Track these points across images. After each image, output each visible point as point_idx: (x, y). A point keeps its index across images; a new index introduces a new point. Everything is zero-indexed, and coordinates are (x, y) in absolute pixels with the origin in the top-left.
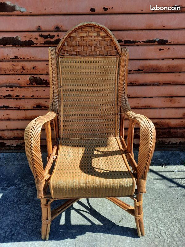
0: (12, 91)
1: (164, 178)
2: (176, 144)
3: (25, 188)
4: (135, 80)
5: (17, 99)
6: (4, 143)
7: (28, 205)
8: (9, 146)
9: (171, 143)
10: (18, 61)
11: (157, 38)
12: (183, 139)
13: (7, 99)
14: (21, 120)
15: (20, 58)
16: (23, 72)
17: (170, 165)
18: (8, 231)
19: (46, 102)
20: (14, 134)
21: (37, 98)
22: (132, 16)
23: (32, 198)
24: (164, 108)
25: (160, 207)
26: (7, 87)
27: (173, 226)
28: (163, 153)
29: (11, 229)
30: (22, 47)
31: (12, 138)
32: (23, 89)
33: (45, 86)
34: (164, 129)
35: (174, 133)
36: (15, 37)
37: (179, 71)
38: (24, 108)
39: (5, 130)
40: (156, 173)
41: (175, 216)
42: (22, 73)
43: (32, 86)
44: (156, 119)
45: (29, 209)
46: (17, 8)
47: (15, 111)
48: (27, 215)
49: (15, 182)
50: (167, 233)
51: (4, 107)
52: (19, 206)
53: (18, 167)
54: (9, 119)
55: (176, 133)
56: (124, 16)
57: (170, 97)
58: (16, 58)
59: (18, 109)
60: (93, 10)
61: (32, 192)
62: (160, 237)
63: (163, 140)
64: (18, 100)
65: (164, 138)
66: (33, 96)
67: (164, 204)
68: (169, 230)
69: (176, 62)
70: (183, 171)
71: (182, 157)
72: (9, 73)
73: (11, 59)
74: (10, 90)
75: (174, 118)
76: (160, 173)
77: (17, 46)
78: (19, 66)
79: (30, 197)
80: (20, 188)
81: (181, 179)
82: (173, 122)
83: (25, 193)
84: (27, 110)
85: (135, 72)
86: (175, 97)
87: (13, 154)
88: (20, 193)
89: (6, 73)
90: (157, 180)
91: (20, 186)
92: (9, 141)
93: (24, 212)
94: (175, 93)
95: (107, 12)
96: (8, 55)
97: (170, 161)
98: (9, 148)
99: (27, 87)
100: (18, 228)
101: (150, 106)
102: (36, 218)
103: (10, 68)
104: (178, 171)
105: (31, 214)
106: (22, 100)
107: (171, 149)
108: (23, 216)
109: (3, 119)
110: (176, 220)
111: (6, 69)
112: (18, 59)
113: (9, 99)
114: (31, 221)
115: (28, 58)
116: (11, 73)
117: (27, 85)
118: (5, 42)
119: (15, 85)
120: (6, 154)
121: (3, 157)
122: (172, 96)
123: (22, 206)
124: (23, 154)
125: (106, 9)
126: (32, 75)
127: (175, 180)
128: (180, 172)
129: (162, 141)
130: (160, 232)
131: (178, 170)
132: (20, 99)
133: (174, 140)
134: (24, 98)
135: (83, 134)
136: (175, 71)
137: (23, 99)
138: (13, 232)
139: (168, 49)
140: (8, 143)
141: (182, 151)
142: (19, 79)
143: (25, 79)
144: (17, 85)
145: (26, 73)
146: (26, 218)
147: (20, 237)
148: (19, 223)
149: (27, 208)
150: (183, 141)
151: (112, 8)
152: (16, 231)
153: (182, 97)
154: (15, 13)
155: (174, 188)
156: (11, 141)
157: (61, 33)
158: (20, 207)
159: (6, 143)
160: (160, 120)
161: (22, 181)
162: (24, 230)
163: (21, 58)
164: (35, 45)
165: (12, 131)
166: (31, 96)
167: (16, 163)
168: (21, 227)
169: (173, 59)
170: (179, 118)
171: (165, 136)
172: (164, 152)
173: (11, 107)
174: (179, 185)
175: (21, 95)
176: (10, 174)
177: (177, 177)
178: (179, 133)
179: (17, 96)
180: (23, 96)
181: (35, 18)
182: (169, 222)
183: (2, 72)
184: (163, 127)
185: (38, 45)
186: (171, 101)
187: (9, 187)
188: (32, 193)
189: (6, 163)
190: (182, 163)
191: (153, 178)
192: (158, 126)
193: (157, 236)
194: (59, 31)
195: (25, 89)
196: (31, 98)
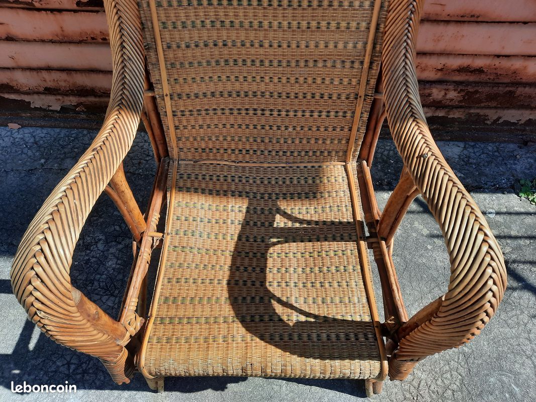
2: (515, 124)
3: (101, 246)
6: (23, 101)
7: (112, 295)
8: (41, 109)
9: (501, 121)
14: (52, 42)
17: (480, 192)
18: (72, 361)
20: (45, 81)
27: (451, 370)
28: (471, 150)
31: (41, 89)
34: (498, 84)
35: (522, 98)
38: (49, 6)
47: (20, 12)
50: (432, 388)
54: (11, 39)
55: (529, 97)
59: (30, 7)
61: (118, 259)
62: (415, 398)
63: (482, 114)
65: (489, 108)
68: (439, 382)
70: (510, 214)
71: (518, 167)
79: (115, 274)
83: (101, 261)
84: (60, 11)
87: (59, 134)
88: (89, 259)
90: (436, 240)
92: (36, 97)
97: (483, 178)
98: (43, 114)
101: (478, 17)
104: (497, 213)
120: (39, 131)
121: (32, 140)
123: (99, 297)
128: (502, 216)
129: (478, 115)
130: (416, 385)
131: (499, 211)
133: (512, 115)
135: (244, 152)
138: (84, 366)
140: (37, 102)
141: (523, 144)
147: (102, 378)
149: (110, 303)
152: (92, 362)
156: (42, 97)
159: (29, 103)
160: (497, 62)
165: (35, 73)
171: (494, 104)
172: (473, 147)
182: (442, 362)
184: (496, 81)
188: (119, 262)
189: (43, 161)
190: (515, 188)
191: (426, 232)
192: (483, 76)
193: (408, 396)
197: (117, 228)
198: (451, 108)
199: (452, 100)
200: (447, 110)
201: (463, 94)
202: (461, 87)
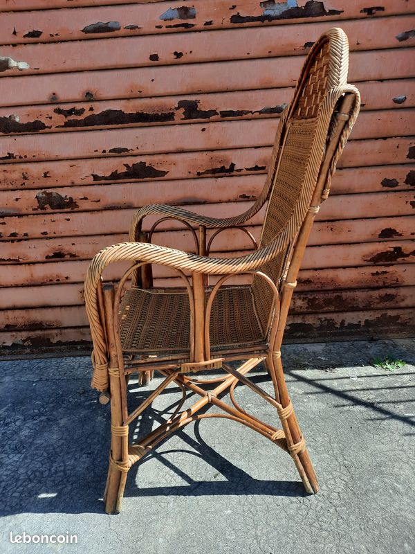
0: (4, 224)
1: (327, 390)
2: (358, 326)
3: (18, 423)
4: (252, 190)
5: (13, 241)
9: (346, 325)
10: (13, 163)
11: (285, 104)
12: (371, 313)
14: (23, 286)
15: (18, 158)
16: (24, 184)
17: (343, 367)
19: (73, 244)
20: (8, 319)
21: (55, 238)
23: (31, 440)
27: (334, 478)
28: (331, 346)
30: (22, 135)
31: (3, 327)
32: (25, 218)
33: (69, 210)
34: (327, 291)
35: (349, 301)
36: (8, 116)
38: (28, 261)
40: (310, 382)
41: (340, 459)
42: (23, 187)
43: (43, 211)
44: (307, 269)
45: (21, 460)
46: (13, 63)
47: (9, 267)
48: (14, 471)
55: (354, 299)
56: (216, 65)
57: (329, 221)
58: (10, 156)
59: (16, 263)
60: (154, 57)
61: (31, 429)
63: (328, 318)
64: (15, 242)
65: (331, 312)
66: (45, 233)
67: (319, 439)
68: (324, 487)
70: (369, 376)
71: (371, 352)
75: (344, 268)
76: (319, 382)
77: (12, 133)
78: (17, 172)
79: (26, 439)
80: (7, 424)
81: (363, 390)
82: (345, 277)
83: (16, 432)
84: (34, 263)
85: (249, 172)
86: (339, 220)
87: (5, 364)
88: (6, 432)
90: (310, 396)
91: (9, 420)
93: (9, 467)
94: (337, 213)
95: (182, 59)
97: (344, 360)
99: (34, 215)
102: (32, 476)
104: (358, 377)
105: (21, 471)
106: (23, 242)
107: (348, 338)
108: (5, 473)
110: (342, 467)
112: (15, 158)
114: (20, 483)
115: (34, 156)
116: (0, 187)
117: (33, 210)
119: (8, 211)
122: (332, 218)
123: (7, 455)
124: (25, 363)
125: (178, 55)
126: (43, 190)
127: (349, 394)
128: (363, 378)
129: (326, 319)
131: (358, 375)
132: (19, 240)
133: (351, 318)
134: (27, 238)
137: (26, 240)
141: (372, 340)
142: (17, 200)
143: (29, 199)
144: (12, 212)
145: (29, 187)
146: (9, 478)
149: (16, 459)
150: (372, 318)
151: (191, 52)
153: (354, 219)
154: (7, 72)
155: (346, 408)
156: (2, 334)
157: (95, 105)
160: (316, 273)
161: (14, 410)
163: (20, 157)
164: (47, 130)
165: (2, 313)
166: (42, 233)
167: (7, 379)
170: (356, 267)
171: (332, 308)
172: (333, 345)
173: (1, 260)
174: (357, 402)
175: (21, 233)
177: (354, 388)
178: (360, 300)
179: (13, 235)
180: (26, 235)
181: (46, 78)
182: (324, 473)
184: (324, 288)
185: (53, 129)
186: (332, 229)
190: (371, 363)
192: (313, 285)
194: (93, 101)
195: (30, 220)
196: (42, 238)
197: (36, 411)
198: (303, 314)
199: (301, 307)
200: (301, 316)
201: (306, 301)
202: (302, 296)
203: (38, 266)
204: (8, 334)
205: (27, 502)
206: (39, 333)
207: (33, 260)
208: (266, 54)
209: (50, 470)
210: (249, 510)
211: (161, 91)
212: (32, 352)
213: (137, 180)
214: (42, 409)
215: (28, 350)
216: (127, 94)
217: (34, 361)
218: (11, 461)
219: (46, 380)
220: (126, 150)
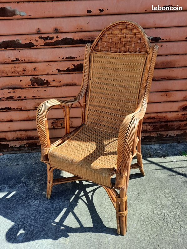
0: (14, 92)
1: (164, 168)
2: (173, 136)
3: (32, 185)
5: (19, 100)
6: (7, 144)
7: (37, 199)
8: (12, 147)
9: (168, 136)
10: (19, 63)
11: (151, 36)
12: (180, 131)
13: (9, 100)
14: (24, 120)
15: (21, 60)
16: (24, 73)
17: (169, 156)
18: (20, 224)
20: (17, 135)
21: (39, 99)
22: (127, 16)
24: (160, 102)
25: (162, 194)
26: (8, 89)
27: (175, 209)
28: (162, 146)
29: (23, 222)
30: (23, 49)
31: (15, 139)
32: (24, 90)
33: (46, 86)
34: (162, 122)
35: (171, 126)
36: (15, 40)
37: (173, 67)
38: (26, 109)
39: (8, 131)
40: (156, 164)
41: (176, 200)
42: (24, 75)
43: (33, 86)
44: (154, 113)
45: (38, 203)
46: (17, 12)
47: (17, 112)
48: (37, 208)
49: (22, 180)
50: (170, 215)
51: (6, 108)
52: (28, 202)
53: (23, 166)
54: (11, 121)
55: (173, 126)
56: (119, 16)
57: (165, 91)
58: (17, 60)
59: (21, 110)
60: (89, 11)
62: (164, 219)
63: (161, 133)
64: (20, 101)
65: (162, 131)
66: (35, 97)
67: (165, 191)
68: (172, 213)
69: (169, 58)
70: (181, 161)
71: (180, 149)
72: (10, 75)
73: (12, 61)
74: (12, 92)
75: (170, 112)
76: (160, 164)
77: (18, 48)
78: (20, 68)
79: (38, 192)
80: (27, 186)
81: (180, 167)
82: (170, 116)
83: (33, 189)
86: (170, 91)
87: (17, 155)
88: (27, 189)
89: (8, 76)
90: (158, 170)
91: (27, 183)
92: (12, 142)
93: (34, 206)
94: (170, 88)
95: (103, 13)
96: (9, 58)
97: (169, 153)
98: (12, 149)
99: (29, 88)
100: (30, 221)
102: (46, 211)
103: (11, 70)
104: (177, 161)
105: (40, 208)
106: (24, 101)
107: (169, 142)
108: (33, 209)
109: (6, 120)
110: (178, 203)
111: (8, 71)
112: (19, 61)
113: (11, 100)
114: (41, 214)
115: (29, 60)
116: (12, 75)
117: (29, 86)
118: (6, 45)
120: (10, 155)
121: (7, 158)
122: (167, 90)
123: (31, 201)
124: (26, 154)
125: (101, 11)
126: (33, 76)
127: (174, 170)
128: (179, 162)
129: (160, 134)
130: (163, 215)
132: (22, 100)
133: (171, 133)
134: (25, 98)
136: (169, 67)
137: (25, 100)
138: (25, 225)
139: (161, 46)
140: (11, 144)
141: (179, 143)
142: (21, 81)
143: (26, 80)
144: (18, 87)
145: (27, 75)
146: (36, 212)
147: (33, 228)
148: (30, 217)
149: (36, 202)
150: (180, 133)
151: (108, 9)
152: (28, 223)
153: (177, 91)
154: (15, 17)
155: (174, 176)
156: (14, 142)
157: (59, 35)
158: (30, 202)
159: (9, 145)
160: (158, 114)
161: (28, 179)
162: (35, 222)
163: (22, 60)
164: (35, 47)
165: (15, 132)
166: (33, 97)
167: (20, 163)
168: (32, 220)
169: (166, 55)
170: (175, 112)
171: (163, 129)
172: (163, 145)
173: (13, 109)
174: (178, 174)
175: (23, 96)
176: (16, 173)
177: (176, 167)
178: (175, 126)
179: (19, 97)
180: (25, 97)
181: (34, 21)
182: (171, 206)
183: (4, 75)
184: (160, 121)
185: (38, 47)
186: (166, 95)
187: (17, 185)
188: (39, 189)
189: (11, 163)
190: (180, 154)
191: (153, 168)
192: (156, 120)
193: (161, 219)
194: (58, 33)
195: (27, 90)
196: (32, 99)
197: (39, 179)
198: (150, 132)
199: (150, 129)
200: (149, 133)
201: (152, 126)
202: (151, 124)
203: (31, 112)
204: (17, 142)
205: (47, 223)
206: (32, 141)
207: (29, 109)
208: (144, 11)
209: (53, 207)
210: (143, 224)
211: (92, 29)
212: (29, 149)
213: (79, 72)
214: (41, 178)
215: (27, 149)
216: (75, 30)
217: (30, 154)
218: (34, 203)
219: (39, 163)
220: (74, 58)
